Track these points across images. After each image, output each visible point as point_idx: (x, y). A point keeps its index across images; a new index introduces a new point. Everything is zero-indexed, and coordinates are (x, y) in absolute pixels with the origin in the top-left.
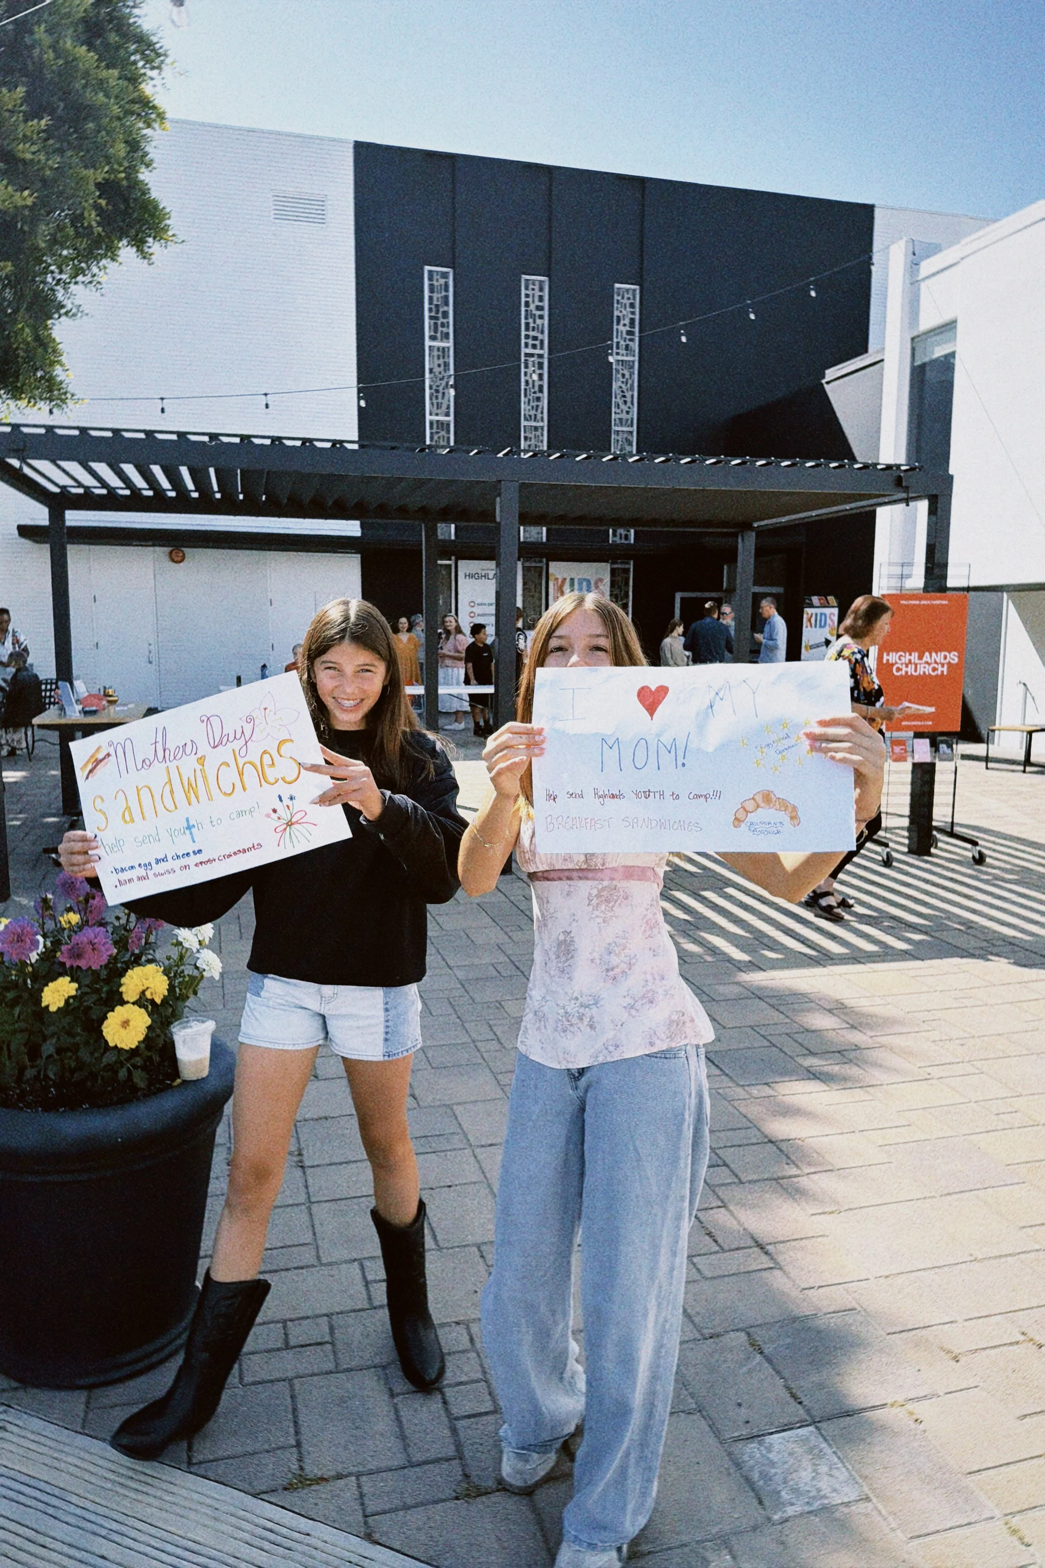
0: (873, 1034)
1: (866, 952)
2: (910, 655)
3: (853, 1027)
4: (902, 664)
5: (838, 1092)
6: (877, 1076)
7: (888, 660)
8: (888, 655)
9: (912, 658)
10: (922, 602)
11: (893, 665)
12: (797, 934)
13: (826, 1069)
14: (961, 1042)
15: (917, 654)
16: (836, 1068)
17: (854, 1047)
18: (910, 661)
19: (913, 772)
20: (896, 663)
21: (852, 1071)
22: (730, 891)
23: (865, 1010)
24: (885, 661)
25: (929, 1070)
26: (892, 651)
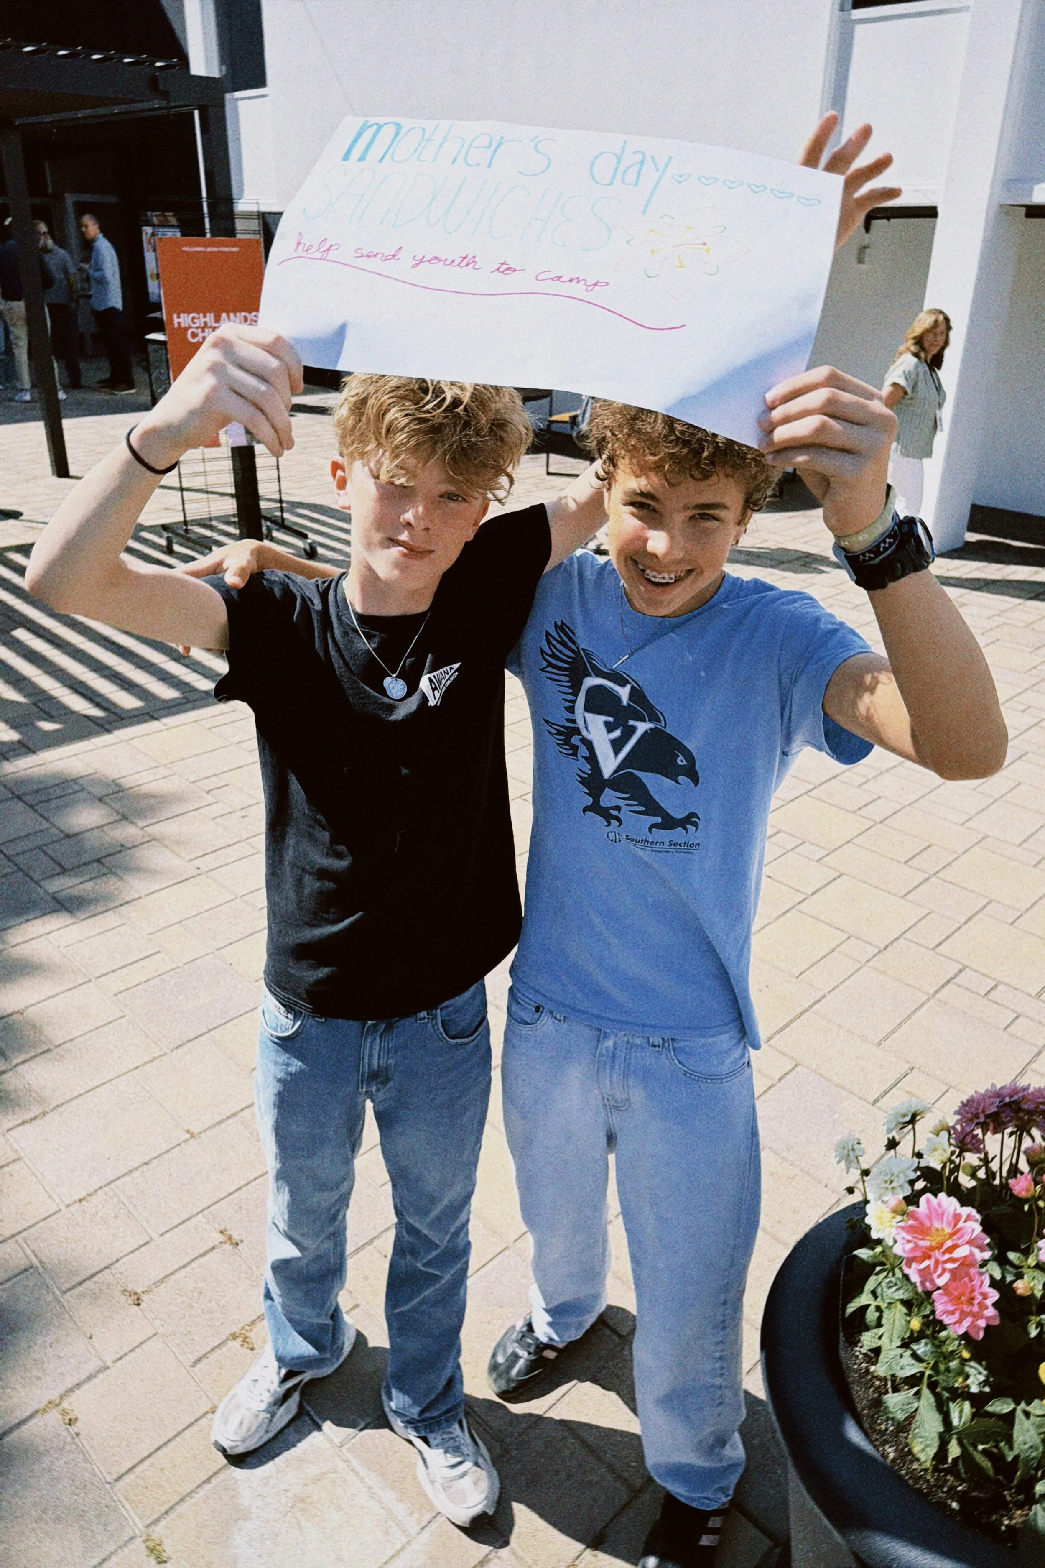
0: (145, 823)
1: (164, 701)
2: (205, 316)
3: (124, 817)
4: (197, 328)
5: (85, 922)
6: (135, 885)
7: (179, 323)
8: (179, 317)
9: (207, 319)
10: (209, 249)
11: (186, 329)
12: (88, 688)
13: (75, 892)
14: (243, 813)
15: (212, 315)
16: (89, 886)
17: (119, 849)
18: (205, 323)
19: (233, 457)
20: (190, 327)
21: (110, 884)
22: (21, 634)
23: (144, 789)
24: (176, 325)
25: (197, 863)
26: (184, 312)
